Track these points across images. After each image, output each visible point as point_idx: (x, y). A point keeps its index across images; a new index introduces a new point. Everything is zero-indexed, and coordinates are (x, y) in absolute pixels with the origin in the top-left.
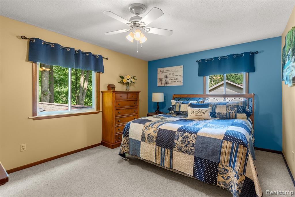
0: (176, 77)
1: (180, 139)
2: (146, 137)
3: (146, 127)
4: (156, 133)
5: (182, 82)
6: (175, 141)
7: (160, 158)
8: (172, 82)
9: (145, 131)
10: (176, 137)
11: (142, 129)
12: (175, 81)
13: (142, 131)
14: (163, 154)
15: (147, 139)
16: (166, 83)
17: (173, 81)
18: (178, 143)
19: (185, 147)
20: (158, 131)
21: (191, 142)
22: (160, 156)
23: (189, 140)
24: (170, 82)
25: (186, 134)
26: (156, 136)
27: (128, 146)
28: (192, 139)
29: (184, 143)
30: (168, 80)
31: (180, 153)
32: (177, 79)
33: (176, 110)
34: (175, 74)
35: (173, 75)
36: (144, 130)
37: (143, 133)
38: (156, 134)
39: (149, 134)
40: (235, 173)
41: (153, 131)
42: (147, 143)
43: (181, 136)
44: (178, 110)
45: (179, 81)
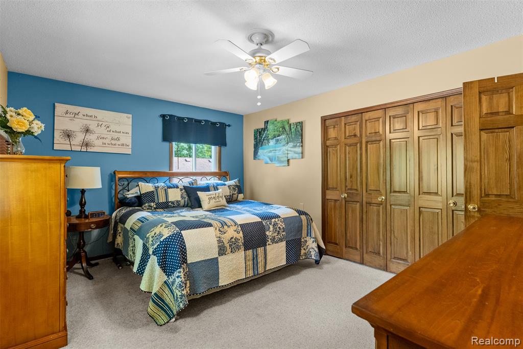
0: (116, 135)
1: (271, 229)
2: (227, 245)
3: (218, 229)
4: (241, 232)
5: (130, 147)
6: (267, 233)
7: (251, 266)
8: (105, 144)
9: (223, 236)
10: (267, 228)
11: (214, 234)
12: (113, 142)
13: (216, 239)
14: (255, 258)
15: (228, 247)
16: (87, 145)
17: (107, 141)
18: (271, 233)
19: (277, 235)
20: (240, 229)
21: (281, 226)
22: (251, 262)
23: (279, 226)
24: (99, 142)
25: (273, 220)
26: (242, 236)
27: (188, 282)
28: (281, 224)
29: (276, 230)
30: (91, 138)
31: (274, 244)
32: (118, 139)
33: (161, 201)
34: (113, 128)
35: (108, 129)
36: (218, 235)
37: (220, 241)
38: (241, 234)
39: (232, 238)
40: (313, 239)
41: (235, 231)
42: (231, 254)
43: (270, 224)
44: (164, 200)
45: (123, 145)
